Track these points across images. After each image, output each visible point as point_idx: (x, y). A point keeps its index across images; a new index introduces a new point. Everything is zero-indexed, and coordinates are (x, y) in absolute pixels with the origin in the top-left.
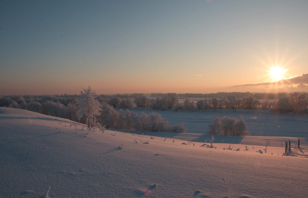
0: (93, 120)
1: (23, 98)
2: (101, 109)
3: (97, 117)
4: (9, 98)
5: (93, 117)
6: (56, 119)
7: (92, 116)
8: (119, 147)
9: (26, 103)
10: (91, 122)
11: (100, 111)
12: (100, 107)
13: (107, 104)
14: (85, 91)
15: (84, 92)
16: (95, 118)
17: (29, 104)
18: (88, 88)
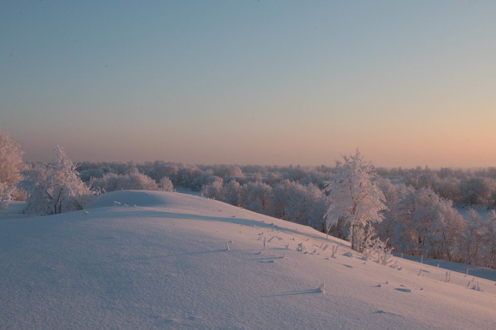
0: (366, 232)
1: (241, 171)
2: (383, 207)
3: (376, 225)
4: (211, 172)
5: (367, 227)
6: (272, 225)
7: (364, 224)
8: (319, 289)
9: (239, 184)
10: (359, 239)
11: (383, 211)
12: (382, 201)
13: (433, 194)
14: (346, 160)
15: (343, 162)
16: (371, 229)
17: (246, 185)
18: (354, 155)
